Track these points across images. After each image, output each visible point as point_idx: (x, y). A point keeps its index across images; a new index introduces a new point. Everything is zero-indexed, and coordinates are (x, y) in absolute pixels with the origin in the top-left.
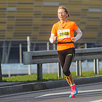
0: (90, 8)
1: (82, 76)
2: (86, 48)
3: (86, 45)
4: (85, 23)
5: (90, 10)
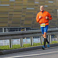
0: (28, 7)
1: (23, 47)
2: (25, 31)
3: (25, 29)
4: (25, 16)
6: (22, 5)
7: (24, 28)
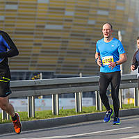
0: (48, 23)
1: (35, 118)
2: (41, 79)
3: (41, 74)
4: (40, 44)
5: (48, 27)
6: (35, 19)
7: (39, 73)
